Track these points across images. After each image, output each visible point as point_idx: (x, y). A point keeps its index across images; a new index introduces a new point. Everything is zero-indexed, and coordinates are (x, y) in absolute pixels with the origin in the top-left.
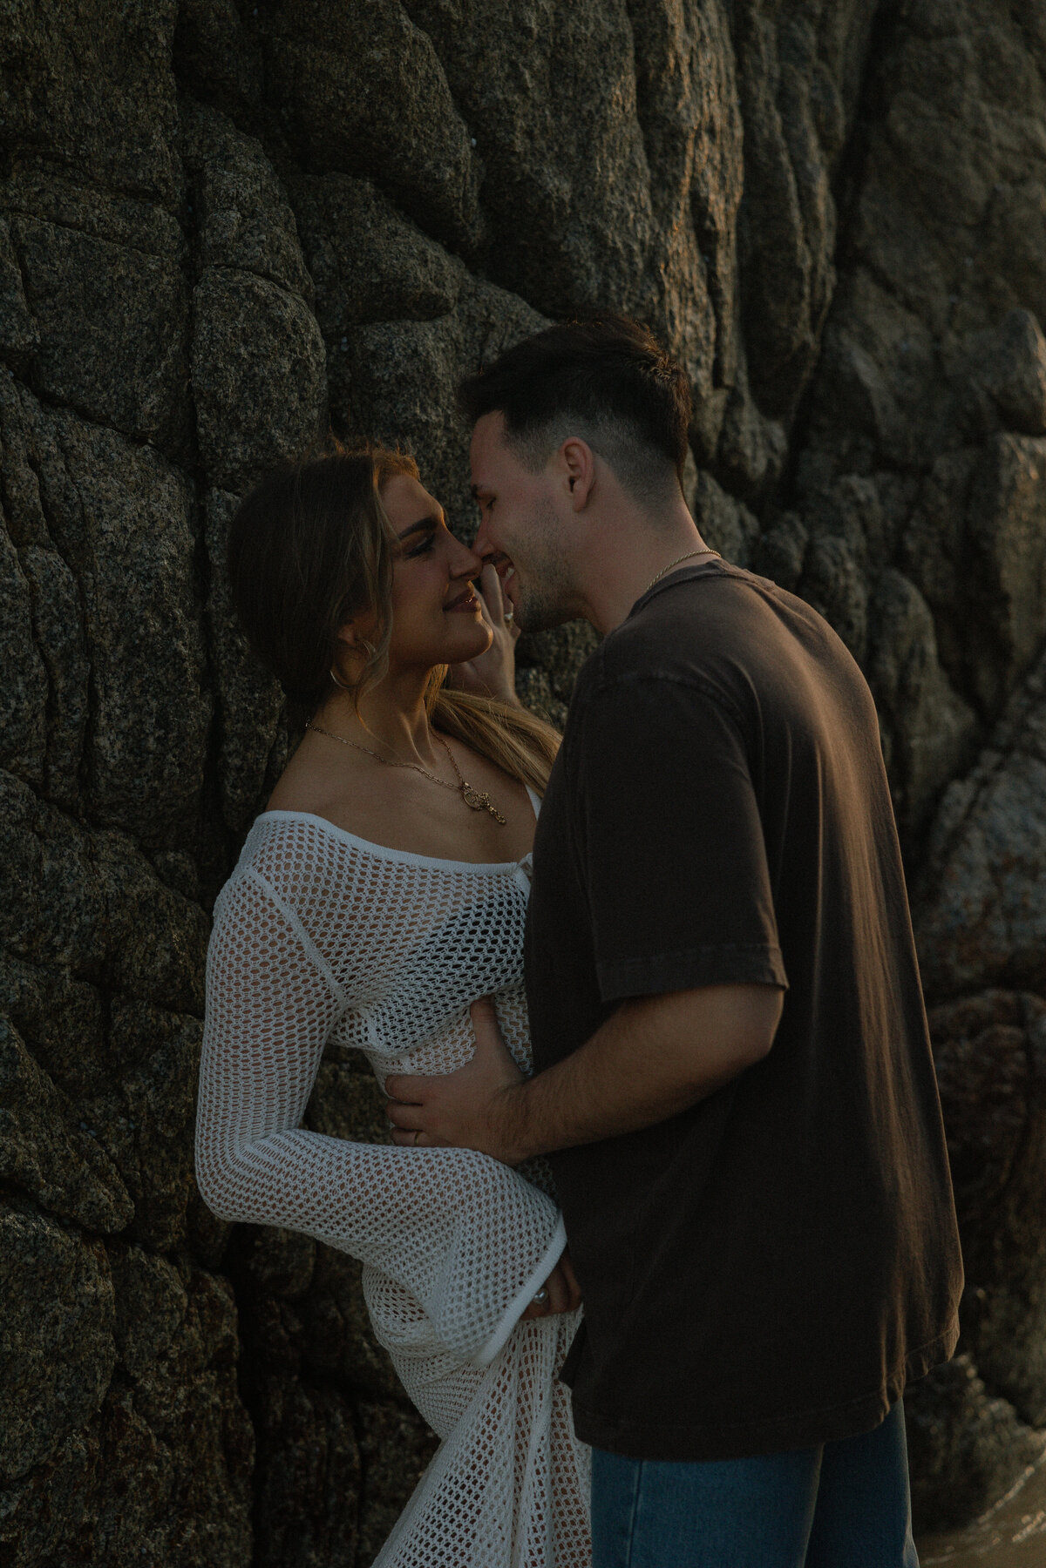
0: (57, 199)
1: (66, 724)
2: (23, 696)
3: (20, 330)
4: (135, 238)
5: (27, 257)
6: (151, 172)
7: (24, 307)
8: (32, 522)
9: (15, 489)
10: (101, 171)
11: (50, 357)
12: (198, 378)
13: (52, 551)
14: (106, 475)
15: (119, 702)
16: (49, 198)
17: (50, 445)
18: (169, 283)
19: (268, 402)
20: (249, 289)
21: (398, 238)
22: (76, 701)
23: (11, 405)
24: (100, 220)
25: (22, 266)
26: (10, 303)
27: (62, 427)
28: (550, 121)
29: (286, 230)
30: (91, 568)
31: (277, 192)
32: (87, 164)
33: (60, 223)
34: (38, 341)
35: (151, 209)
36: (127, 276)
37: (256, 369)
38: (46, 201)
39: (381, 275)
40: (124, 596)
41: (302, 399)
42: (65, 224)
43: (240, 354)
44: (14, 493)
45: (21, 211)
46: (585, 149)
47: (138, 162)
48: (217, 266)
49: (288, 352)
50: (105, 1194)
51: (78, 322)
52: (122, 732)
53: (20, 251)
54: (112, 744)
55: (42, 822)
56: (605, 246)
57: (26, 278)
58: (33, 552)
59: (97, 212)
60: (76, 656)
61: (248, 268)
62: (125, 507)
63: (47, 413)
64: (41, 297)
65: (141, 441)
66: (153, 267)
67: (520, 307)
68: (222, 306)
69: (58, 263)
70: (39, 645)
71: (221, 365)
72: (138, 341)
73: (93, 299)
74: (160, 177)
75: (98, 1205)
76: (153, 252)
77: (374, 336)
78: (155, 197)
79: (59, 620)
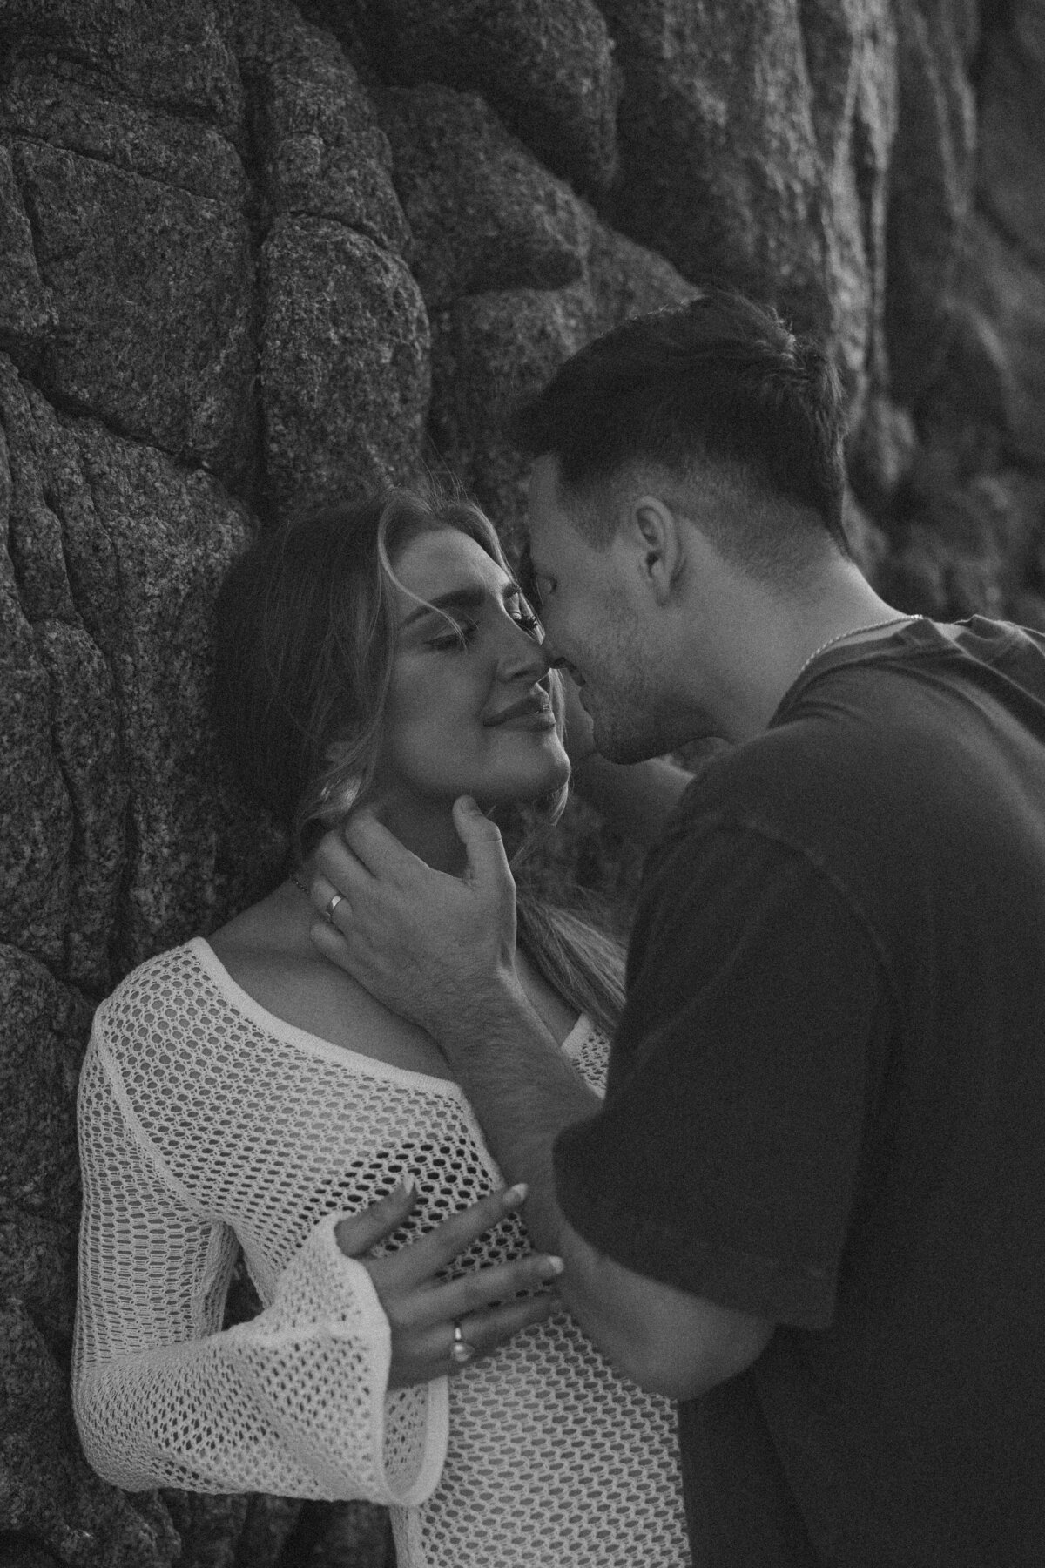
0: (77, 116)
1: (97, 874)
2: (41, 838)
3: (31, 307)
4: (182, 174)
5: (38, 199)
6: (203, 79)
7: (35, 272)
8: (52, 586)
9: (29, 540)
10: (135, 76)
11: (71, 344)
12: (274, 374)
13: (76, 627)
14: (148, 514)
15: (167, 838)
16: (63, 115)
17: (73, 473)
18: (229, 239)
19: (363, 407)
20: (339, 247)
21: (519, 176)
22: (111, 840)
23: (21, 415)
24: (135, 146)
25: (33, 215)
26: (18, 266)
27: (87, 446)
28: (703, 18)
29: (380, 163)
30: (130, 648)
31: (366, 109)
32: (117, 67)
33: (81, 151)
34: (56, 322)
35: (202, 131)
36: (173, 228)
37: (349, 360)
38: (62, 119)
39: (500, 227)
40: (174, 686)
41: (404, 400)
42: (89, 153)
43: (329, 339)
44: (29, 546)
45: (27, 133)
46: (744, 54)
47: (185, 64)
48: (295, 214)
49: (388, 336)
50: (145, 1531)
51: (108, 295)
52: (170, 881)
53: (28, 192)
54: (157, 898)
55: (62, 1015)
56: (763, 187)
57: (36, 230)
58: (52, 629)
59: (131, 135)
60: (110, 777)
61: (336, 217)
62: (177, 561)
63: (65, 426)
64: (57, 258)
65: (194, 464)
66: (208, 215)
67: (662, 269)
68: (303, 269)
69: (80, 209)
70: (62, 762)
71: (305, 355)
72: (188, 322)
73: (126, 261)
74: (216, 87)
75: (137, 1548)
76: (206, 194)
77: (490, 310)
78: (208, 114)
79: (88, 726)
